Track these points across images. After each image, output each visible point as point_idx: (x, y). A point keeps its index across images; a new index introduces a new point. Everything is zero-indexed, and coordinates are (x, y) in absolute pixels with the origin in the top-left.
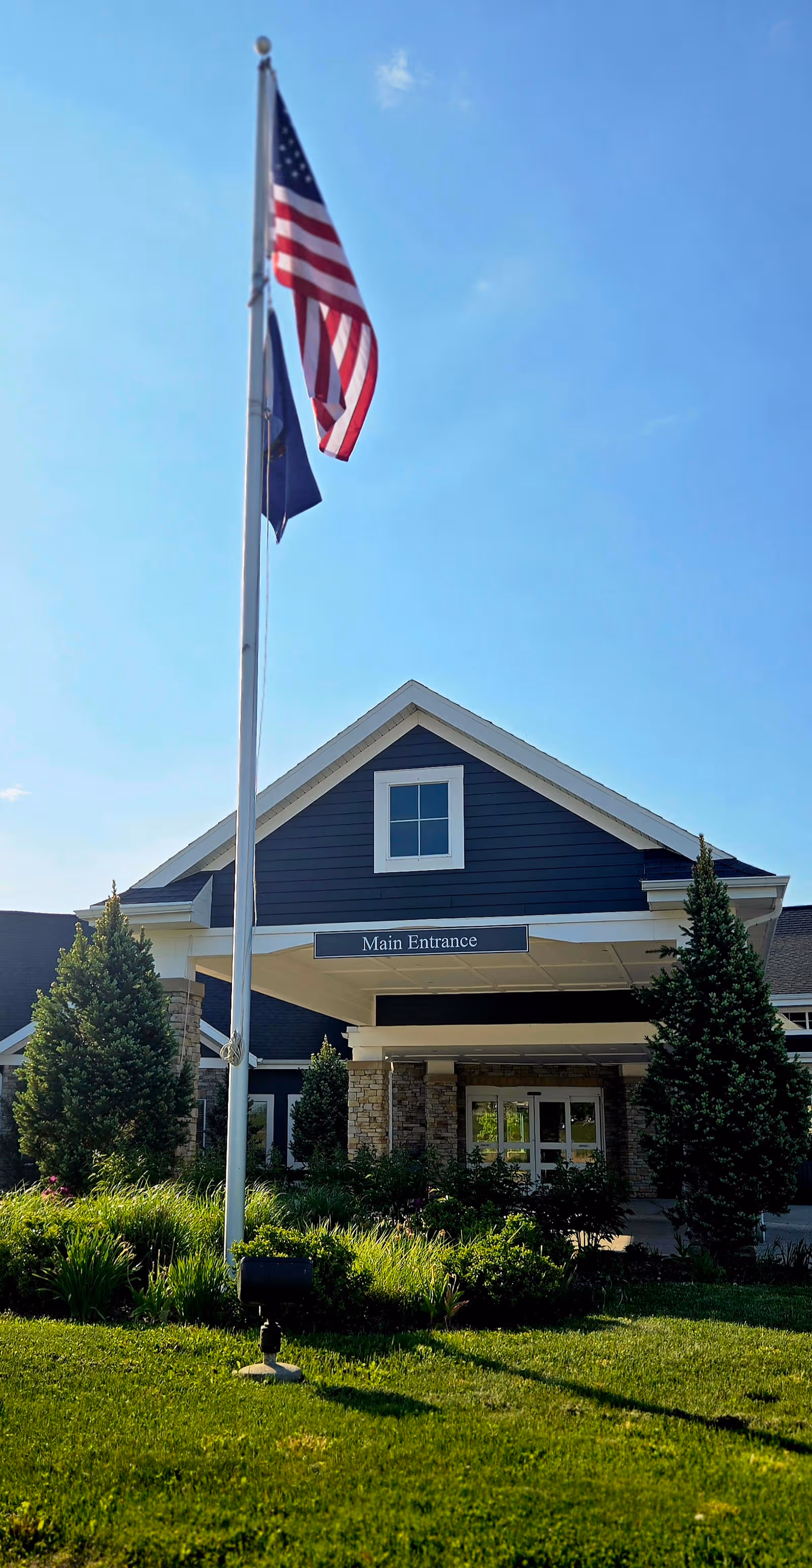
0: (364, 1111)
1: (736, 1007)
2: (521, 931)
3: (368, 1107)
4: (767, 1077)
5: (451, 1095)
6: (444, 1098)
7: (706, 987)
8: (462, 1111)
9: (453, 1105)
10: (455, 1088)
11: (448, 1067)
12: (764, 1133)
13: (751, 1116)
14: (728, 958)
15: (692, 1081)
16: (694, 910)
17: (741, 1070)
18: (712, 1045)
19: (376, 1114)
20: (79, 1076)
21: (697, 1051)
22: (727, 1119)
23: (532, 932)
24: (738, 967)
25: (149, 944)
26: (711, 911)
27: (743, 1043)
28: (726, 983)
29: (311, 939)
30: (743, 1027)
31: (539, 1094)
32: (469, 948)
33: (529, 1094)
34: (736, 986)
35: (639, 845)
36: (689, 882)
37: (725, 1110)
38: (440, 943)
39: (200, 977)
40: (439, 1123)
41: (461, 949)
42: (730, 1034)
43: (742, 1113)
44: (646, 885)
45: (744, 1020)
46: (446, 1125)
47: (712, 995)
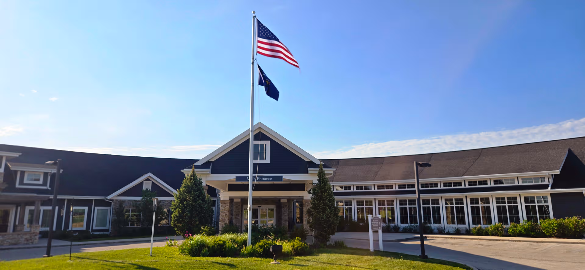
0: (224, 212)
1: (327, 196)
2: (282, 177)
3: (225, 211)
4: (333, 209)
5: (240, 207)
6: (238, 208)
7: (322, 192)
8: (242, 211)
9: (240, 210)
10: (241, 206)
11: (240, 200)
12: (332, 220)
13: (330, 217)
14: (326, 186)
15: (319, 210)
16: (319, 175)
17: (329, 208)
18: (323, 203)
19: (227, 213)
20: (189, 209)
21: (320, 204)
22: (326, 218)
23: (284, 177)
24: (328, 187)
25: (201, 179)
26: (323, 176)
27: (329, 203)
28: (325, 191)
29: (235, 178)
30: (329, 199)
31: (260, 207)
32: (270, 180)
33: (258, 207)
34: (328, 192)
35: (306, 160)
36: (318, 169)
37: (325, 216)
38: (264, 179)
39: (207, 185)
40: (237, 214)
41: (269, 180)
42: (326, 201)
43: (329, 216)
44: (309, 169)
45: (329, 198)
46: (238, 215)
47: (324, 193)
